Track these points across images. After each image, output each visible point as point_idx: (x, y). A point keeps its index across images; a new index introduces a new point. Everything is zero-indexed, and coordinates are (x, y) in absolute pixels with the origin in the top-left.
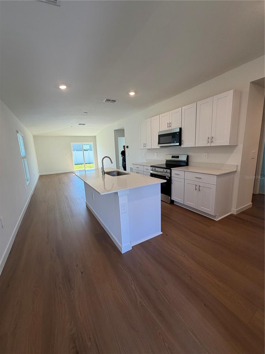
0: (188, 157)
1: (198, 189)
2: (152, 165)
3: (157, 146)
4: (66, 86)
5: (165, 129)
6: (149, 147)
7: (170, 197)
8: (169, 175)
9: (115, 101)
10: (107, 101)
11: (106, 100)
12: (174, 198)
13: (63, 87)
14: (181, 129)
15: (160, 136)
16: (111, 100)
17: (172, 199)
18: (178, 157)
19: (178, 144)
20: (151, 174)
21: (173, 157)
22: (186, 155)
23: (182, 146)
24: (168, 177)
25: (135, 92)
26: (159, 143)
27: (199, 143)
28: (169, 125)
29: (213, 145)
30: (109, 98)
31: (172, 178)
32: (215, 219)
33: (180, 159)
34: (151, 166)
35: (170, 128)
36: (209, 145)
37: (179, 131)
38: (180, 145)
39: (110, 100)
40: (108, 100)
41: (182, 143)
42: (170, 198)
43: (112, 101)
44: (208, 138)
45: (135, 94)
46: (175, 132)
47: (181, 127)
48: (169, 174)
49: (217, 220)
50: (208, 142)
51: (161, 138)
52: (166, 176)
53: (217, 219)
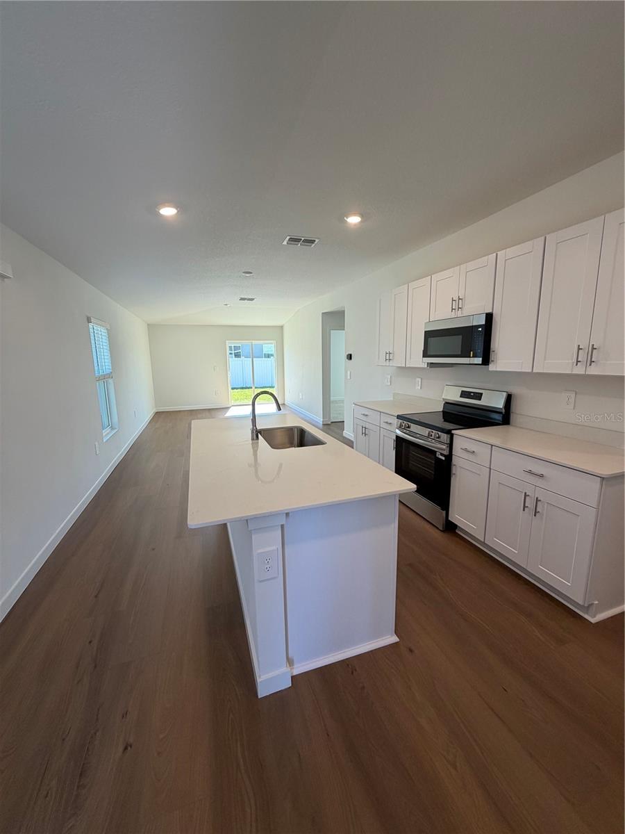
0: (509, 398)
1: (533, 507)
2: (400, 414)
3: (420, 362)
4: (177, 209)
5: (444, 316)
6: (399, 362)
7: (444, 512)
8: (443, 450)
9: (313, 242)
10: (293, 243)
11: (289, 240)
12: (456, 517)
13: (168, 212)
14: (489, 317)
15: (429, 335)
16: (303, 239)
17: (450, 519)
18: (478, 396)
19: (479, 360)
20: (397, 437)
21: (464, 394)
22: (505, 395)
23: (492, 367)
24: (442, 454)
25: (362, 216)
26: (425, 355)
27: (547, 361)
28: (458, 303)
29: (593, 370)
30: (296, 235)
31: (455, 460)
32: (586, 616)
33: (483, 402)
34: (399, 417)
35: (459, 313)
36: (579, 370)
37: (484, 323)
38: (486, 361)
39: (298, 240)
40: (294, 240)
41: (492, 357)
42: (444, 515)
43: (304, 241)
44: (579, 349)
45: (361, 222)
46: (472, 327)
47: (490, 311)
48: (444, 447)
49: (593, 620)
50: (578, 361)
51: (431, 340)
52: (436, 452)
53: (595, 617)
